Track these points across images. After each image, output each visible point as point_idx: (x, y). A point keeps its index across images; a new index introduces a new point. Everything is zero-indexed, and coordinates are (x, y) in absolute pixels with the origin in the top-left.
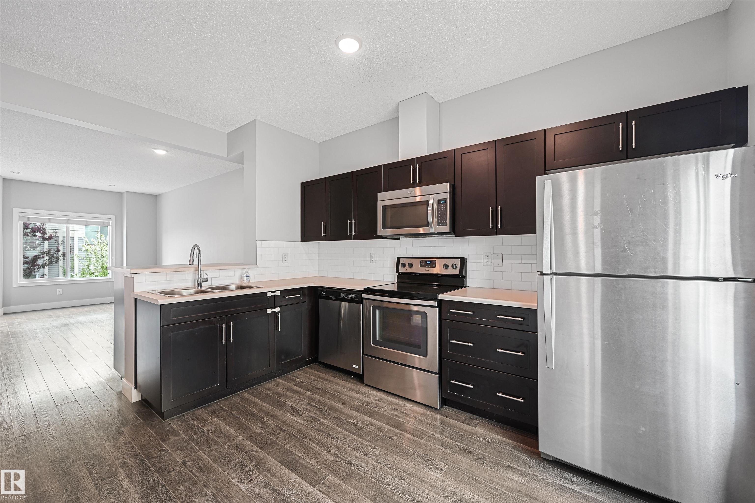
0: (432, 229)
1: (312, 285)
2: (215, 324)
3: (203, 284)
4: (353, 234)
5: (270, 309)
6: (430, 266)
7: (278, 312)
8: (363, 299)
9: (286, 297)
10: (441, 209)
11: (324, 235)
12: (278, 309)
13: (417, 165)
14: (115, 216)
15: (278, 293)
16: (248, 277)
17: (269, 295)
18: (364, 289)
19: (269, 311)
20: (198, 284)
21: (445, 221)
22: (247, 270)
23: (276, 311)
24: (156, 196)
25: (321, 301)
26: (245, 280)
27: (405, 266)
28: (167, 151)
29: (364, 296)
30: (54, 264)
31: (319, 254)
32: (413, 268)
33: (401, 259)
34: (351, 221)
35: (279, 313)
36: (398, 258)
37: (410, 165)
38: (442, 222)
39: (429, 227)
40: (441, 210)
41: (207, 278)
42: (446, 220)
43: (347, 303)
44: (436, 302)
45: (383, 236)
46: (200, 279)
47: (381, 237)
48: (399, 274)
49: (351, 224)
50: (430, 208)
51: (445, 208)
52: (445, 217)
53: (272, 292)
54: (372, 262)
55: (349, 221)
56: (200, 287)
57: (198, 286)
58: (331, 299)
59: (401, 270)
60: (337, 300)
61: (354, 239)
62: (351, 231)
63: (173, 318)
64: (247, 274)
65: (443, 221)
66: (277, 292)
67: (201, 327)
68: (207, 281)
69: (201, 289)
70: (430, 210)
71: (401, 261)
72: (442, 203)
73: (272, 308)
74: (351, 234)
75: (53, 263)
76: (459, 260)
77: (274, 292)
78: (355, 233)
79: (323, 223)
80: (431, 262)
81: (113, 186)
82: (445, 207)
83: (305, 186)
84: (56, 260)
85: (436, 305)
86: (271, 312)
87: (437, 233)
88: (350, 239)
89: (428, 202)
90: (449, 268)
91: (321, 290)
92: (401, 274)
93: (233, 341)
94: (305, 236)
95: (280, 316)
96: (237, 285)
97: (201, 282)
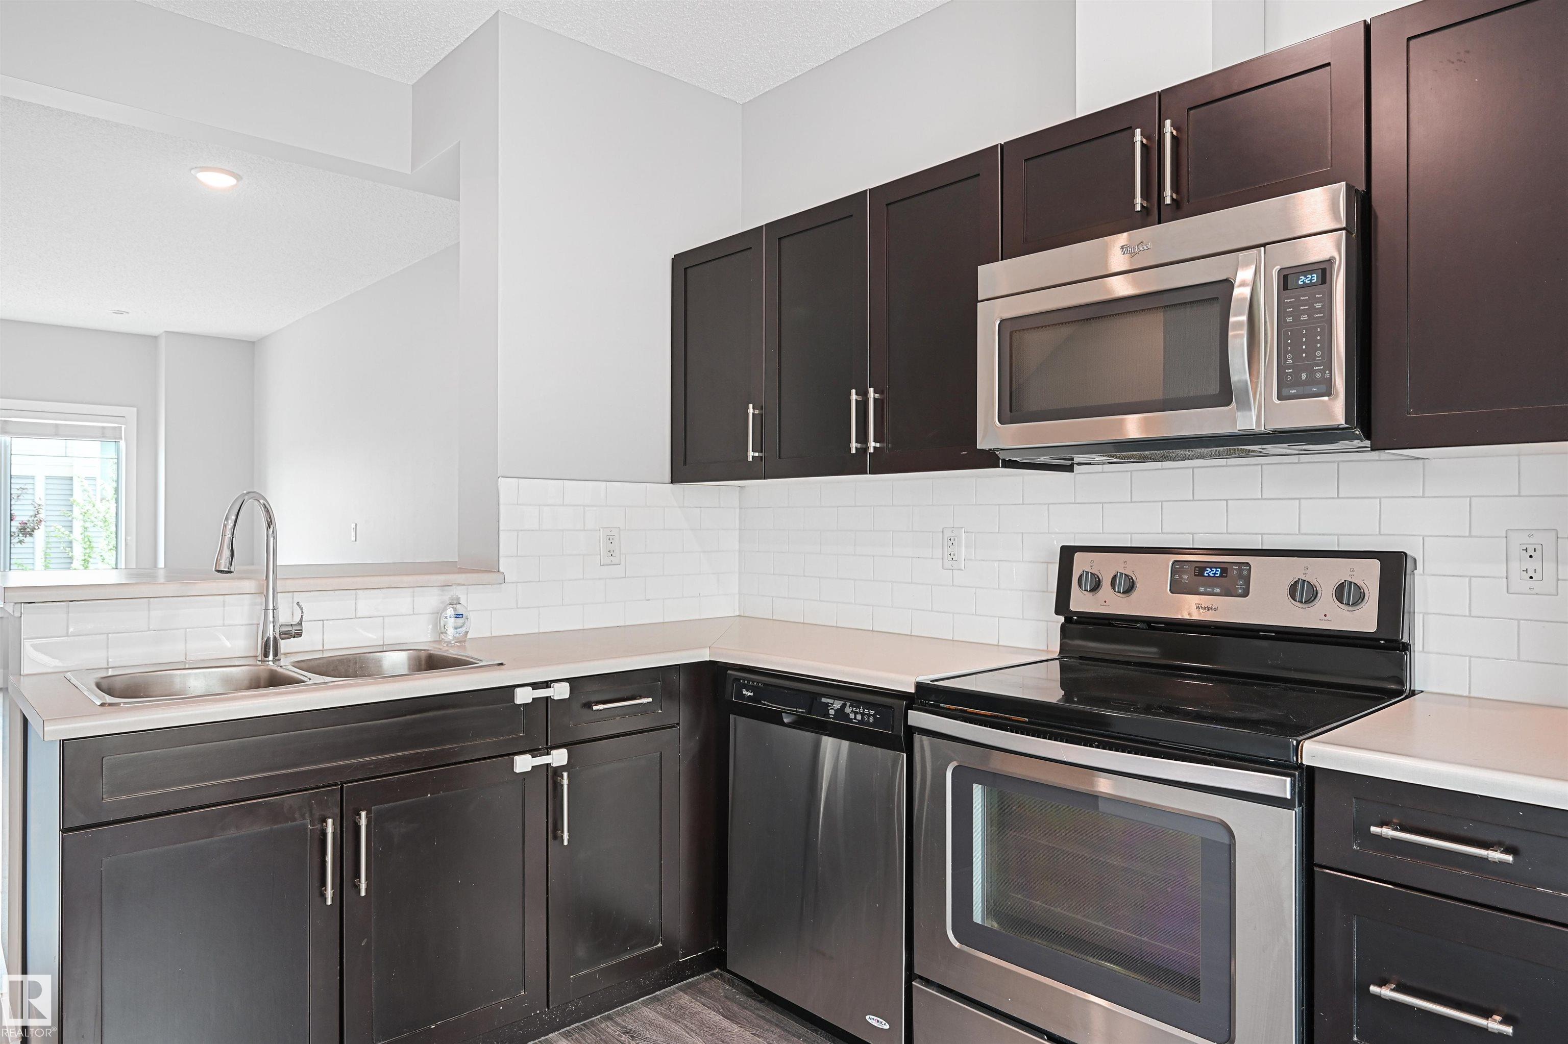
0: (1248, 413)
1: (704, 655)
2: (294, 820)
3: (285, 645)
4: (871, 450)
5: (528, 756)
6: (1217, 590)
7: (563, 768)
8: (911, 731)
9: (595, 708)
10: (1296, 316)
11: (756, 454)
12: (559, 757)
13: (1168, 123)
14: (135, 409)
15: (561, 692)
16: (460, 621)
17: (523, 696)
18: (919, 686)
19: (523, 763)
20: (266, 646)
21: (1323, 372)
22: (459, 592)
23: (554, 765)
24: (253, 343)
25: (739, 726)
26: (451, 631)
27: (1096, 586)
28: (238, 177)
29: (917, 718)
31: (740, 529)
32: (1135, 594)
33: (1077, 556)
34: (865, 394)
35: (565, 774)
36: (1063, 548)
37: (1130, 129)
38: (1304, 376)
39: (1234, 403)
40: (1296, 318)
41: (300, 623)
42: (1329, 366)
43: (845, 744)
44: (1288, 780)
45: (1002, 455)
46: (271, 626)
47: (989, 459)
48: (1068, 620)
49: (862, 407)
50: (1238, 318)
51: (1320, 311)
52: (1319, 353)
53: (535, 686)
54: (948, 564)
55: (854, 397)
56: (271, 657)
57: (266, 655)
58: (775, 718)
59: (1081, 602)
60: (801, 723)
61: (877, 469)
62: (862, 437)
63: (112, 794)
64: (458, 606)
65: (1311, 373)
66: (556, 685)
67: (232, 833)
68: (299, 634)
69: (275, 668)
70: (1239, 325)
71: (1081, 563)
72: (1305, 286)
73: (534, 752)
74: (863, 451)
76: (1376, 564)
77: (547, 684)
78: (878, 445)
79: (751, 406)
80: (1224, 571)
81: (121, 313)
82: (1318, 306)
83: (686, 269)
85: (1289, 797)
86: (530, 769)
87: (1275, 432)
88: (860, 470)
89: (1227, 285)
90: (1318, 604)
91: (737, 680)
92: (1077, 622)
93: (367, 889)
94: (685, 464)
95: (568, 783)
96: (415, 652)
97: (275, 638)
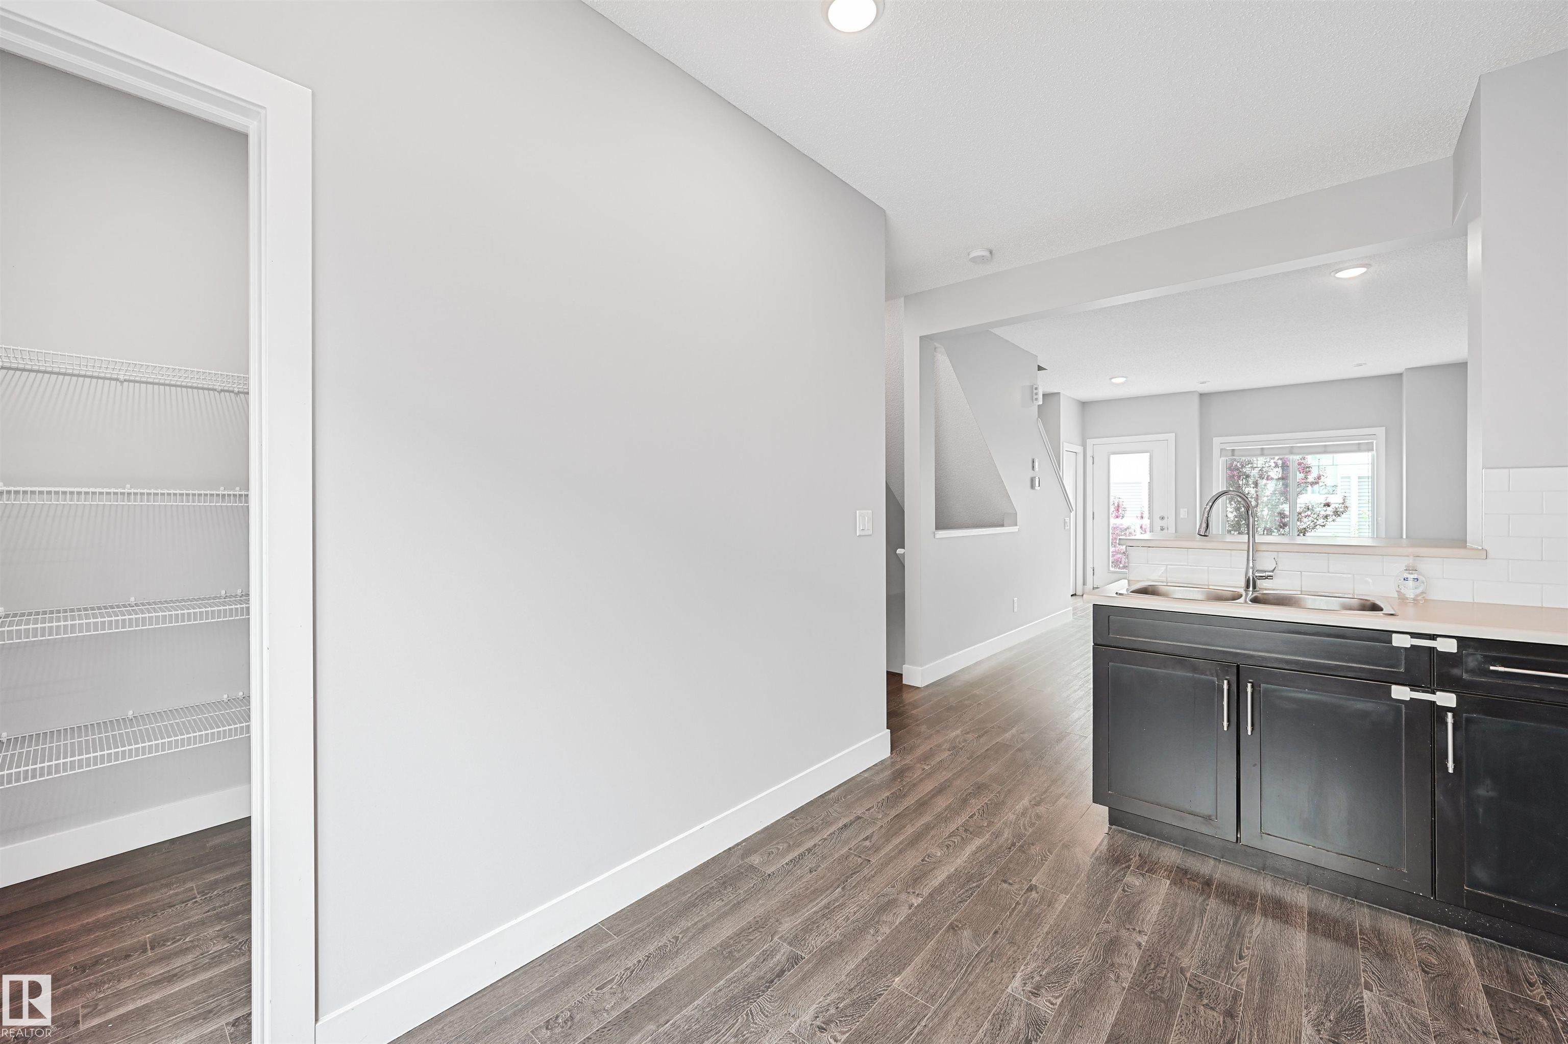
3: (1261, 583)
5: (1407, 689)
7: (1449, 709)
9: (1494, 668)
12: (1445, 699)
14: (1384, 428)
15: (1447, 646)
17: (1402, 641)
19: (1402, 693)
20: (1248, 582)
23: (1438, 704)
30: (1319, 530)
35: (1451, 715)
41: (1273, 571)
46: (1252, 571)
53: (1414, 635)
56: (1251, 589)
57: (1247, 587)
64: (1413, 573)
66: (1441, 639)
68: (1270, 579)
73: (1414, 687)
75: (1318, 526)
77: (1433, 637)
84: (1323, 522)
86: (1409, 699)
93: (1252, 731)
95: (1452, 722)
96: (1359, 600)
97: (1253, 578)
